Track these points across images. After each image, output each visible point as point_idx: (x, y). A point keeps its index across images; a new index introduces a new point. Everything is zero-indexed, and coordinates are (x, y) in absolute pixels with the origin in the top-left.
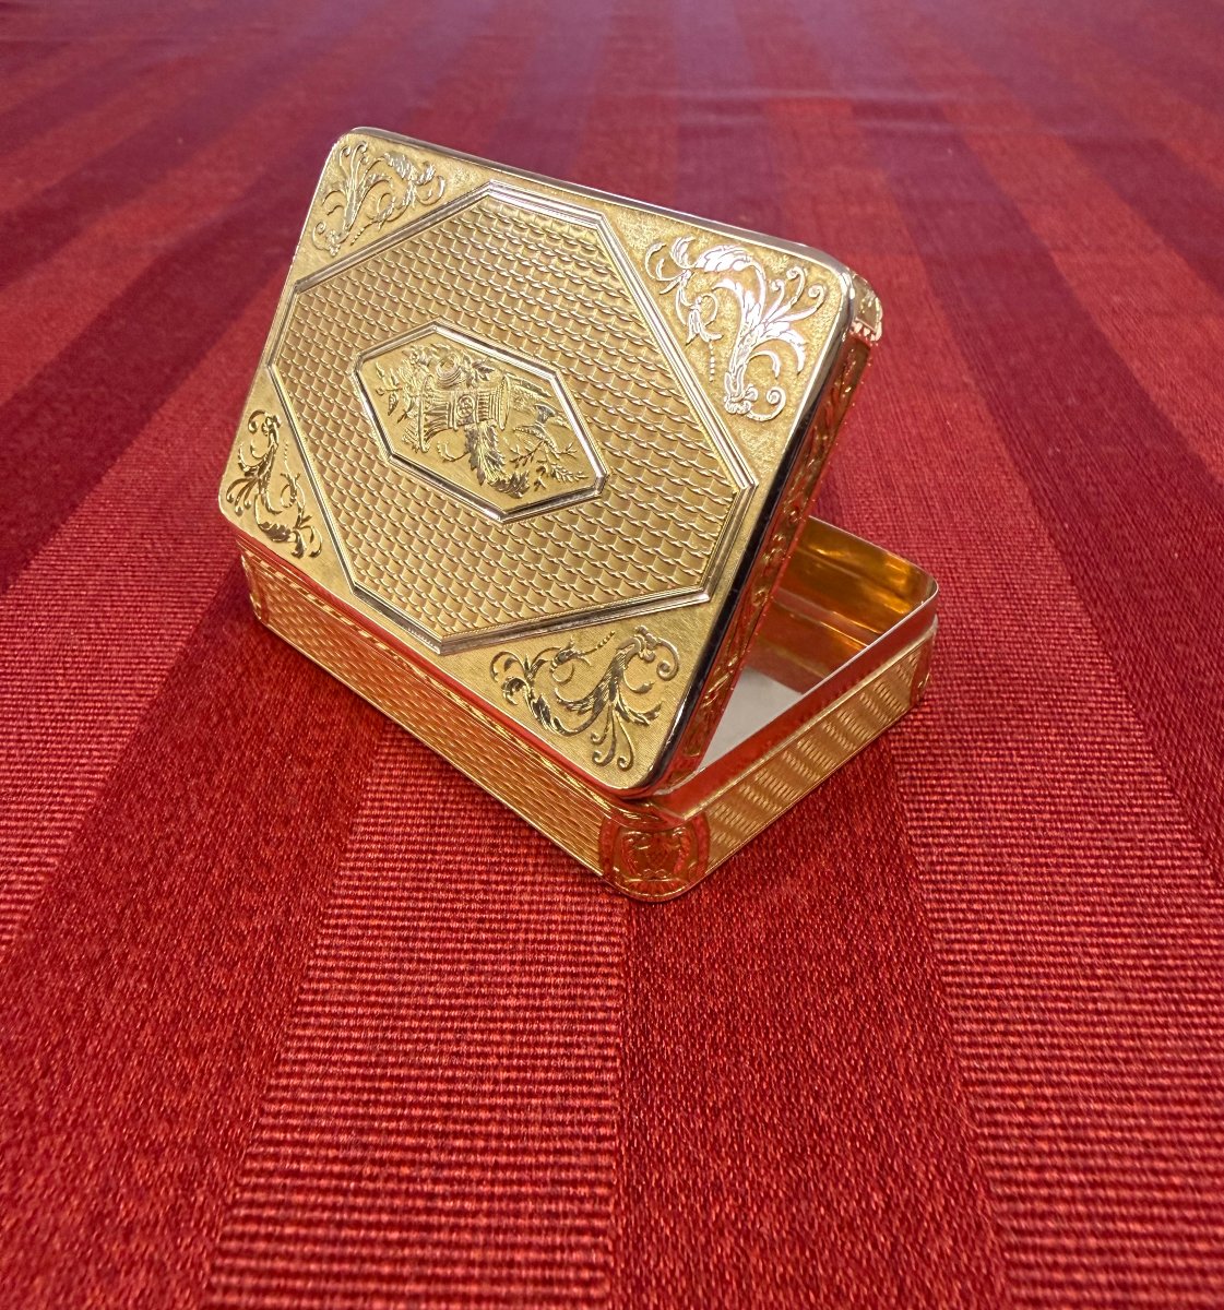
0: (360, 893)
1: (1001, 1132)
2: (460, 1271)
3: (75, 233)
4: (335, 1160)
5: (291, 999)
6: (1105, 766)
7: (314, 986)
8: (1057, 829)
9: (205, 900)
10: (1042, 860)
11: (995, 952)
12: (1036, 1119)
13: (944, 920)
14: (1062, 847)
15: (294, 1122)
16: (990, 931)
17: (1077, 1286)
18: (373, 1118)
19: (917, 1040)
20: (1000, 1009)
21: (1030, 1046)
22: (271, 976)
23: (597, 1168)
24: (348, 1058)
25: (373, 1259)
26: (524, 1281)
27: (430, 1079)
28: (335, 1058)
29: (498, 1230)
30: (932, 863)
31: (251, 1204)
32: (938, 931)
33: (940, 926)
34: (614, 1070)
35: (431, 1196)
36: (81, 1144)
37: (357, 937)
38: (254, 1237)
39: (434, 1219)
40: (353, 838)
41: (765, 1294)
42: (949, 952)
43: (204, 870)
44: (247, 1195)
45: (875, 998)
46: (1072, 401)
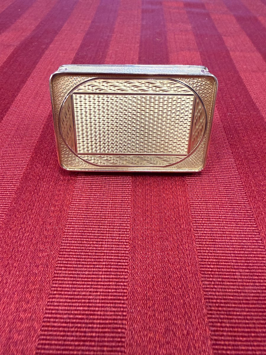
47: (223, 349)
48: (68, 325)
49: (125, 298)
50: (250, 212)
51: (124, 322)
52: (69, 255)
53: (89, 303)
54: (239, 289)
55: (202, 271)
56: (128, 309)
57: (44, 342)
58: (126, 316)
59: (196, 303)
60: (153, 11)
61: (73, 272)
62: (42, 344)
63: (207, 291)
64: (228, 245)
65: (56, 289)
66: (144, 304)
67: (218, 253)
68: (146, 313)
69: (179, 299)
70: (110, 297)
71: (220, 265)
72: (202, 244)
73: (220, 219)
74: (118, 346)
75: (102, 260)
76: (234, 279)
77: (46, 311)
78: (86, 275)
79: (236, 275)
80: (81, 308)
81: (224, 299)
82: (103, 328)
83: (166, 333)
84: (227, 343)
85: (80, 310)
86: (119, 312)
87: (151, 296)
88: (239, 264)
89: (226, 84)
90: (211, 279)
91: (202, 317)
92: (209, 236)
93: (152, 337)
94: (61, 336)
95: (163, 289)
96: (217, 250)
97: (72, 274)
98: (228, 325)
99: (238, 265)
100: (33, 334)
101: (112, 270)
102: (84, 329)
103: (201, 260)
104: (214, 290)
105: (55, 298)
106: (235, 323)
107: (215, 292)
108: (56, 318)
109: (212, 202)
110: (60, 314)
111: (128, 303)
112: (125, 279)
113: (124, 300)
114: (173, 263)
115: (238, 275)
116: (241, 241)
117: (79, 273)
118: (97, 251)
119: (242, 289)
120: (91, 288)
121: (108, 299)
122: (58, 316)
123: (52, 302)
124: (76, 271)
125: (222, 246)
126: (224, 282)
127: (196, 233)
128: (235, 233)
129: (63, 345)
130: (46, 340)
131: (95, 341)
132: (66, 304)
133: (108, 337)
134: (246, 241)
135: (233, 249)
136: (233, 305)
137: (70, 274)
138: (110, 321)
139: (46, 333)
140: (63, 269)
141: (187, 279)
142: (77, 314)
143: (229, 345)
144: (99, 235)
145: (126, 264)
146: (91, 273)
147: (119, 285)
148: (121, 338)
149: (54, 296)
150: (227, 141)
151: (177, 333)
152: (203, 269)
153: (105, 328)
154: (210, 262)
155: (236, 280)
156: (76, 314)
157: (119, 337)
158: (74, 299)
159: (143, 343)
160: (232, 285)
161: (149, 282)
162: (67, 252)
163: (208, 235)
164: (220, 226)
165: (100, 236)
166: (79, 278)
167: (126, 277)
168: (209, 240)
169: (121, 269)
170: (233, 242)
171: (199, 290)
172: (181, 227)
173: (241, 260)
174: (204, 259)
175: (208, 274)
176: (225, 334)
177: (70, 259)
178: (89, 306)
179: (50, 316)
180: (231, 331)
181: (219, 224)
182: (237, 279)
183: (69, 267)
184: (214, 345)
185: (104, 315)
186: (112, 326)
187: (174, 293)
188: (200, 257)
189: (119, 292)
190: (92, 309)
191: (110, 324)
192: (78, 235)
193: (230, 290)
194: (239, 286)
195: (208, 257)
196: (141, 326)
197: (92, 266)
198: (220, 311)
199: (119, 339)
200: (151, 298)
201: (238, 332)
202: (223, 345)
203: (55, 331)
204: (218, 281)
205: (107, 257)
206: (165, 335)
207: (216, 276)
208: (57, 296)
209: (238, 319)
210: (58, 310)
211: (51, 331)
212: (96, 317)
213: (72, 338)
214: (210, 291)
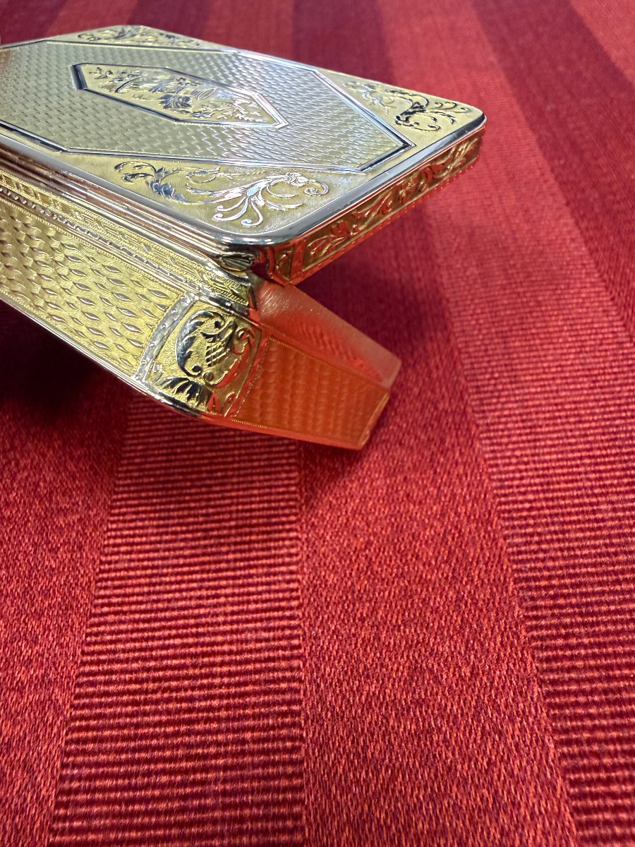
0: (132, 488)
1: (540, 614)
2: (213, 750)
4: (130, 682)
5: (94, 570)
6: (594, 340)
7: (109, 558)
8: (565, 390)
9: (37, 506)
10: (557, 414)
11: (530, 485)
12: (561, 601)
13: (497, 465)
14: (570, 403)
15: (103, 657)
16: (526, 470)
17: (591, 717)
18: (152, 649)
19: (484, 554)
20: (535, 525)
21: (555, 550)
22: (81, 554)
23: (291, 669)
24: (133, 607)
25: (159, 748)
26: (252, 753)
27: (185, 617)
28: (125, 608)
29: (234, 719)
30: (487, 424)
31: (82, 718)
32: (493, 473)
33: (495, 470)
34: (298, 598)
35: (191, 699)
37: (132, 521)
38: (86, 741)
39: (194, 715)
41: (400, 746)
42: (501, 487)
44: (79, 712)
45: (456, 527)
46: (561, 69)
47: (577, 704)
48: (145, 686)
49: (295, 603)
50: (628, 345)
51: (295, 663)
52: (137, 513)
53: (197, 626)
54: (612, 545)
55: (504, 512)
56: (303, 630)
57: (83, 734)
58: (299, 647)
59: (492, 594)
61: (151, 555)
62: (78, 741)
63: (522, 561)
64: (574, 437)
65: (106, 601)
66: (347, 611)
67: (545, 461)
68: (354, 635)
69: (444, 589)
70: (252, 607)
71: (554, 491)
72: (500, 444)
73: (544, 373)
74: (284, 726)
75: (227, 516)
76: (597, 521)
77: (85, 659)
78: (185, 557)
79: (600, 511)
80: (178, 641)
81: (570, 576)
82: (238, 684)
83: (412, 678)
84: (586, 687)
85: (175, 647)
86: (280, 639)
87: (365, 591)
88: (608, 482)
89: (538, 36)
90: (530, 530)
91: (510, 628)
92: (517, 422)
93: (374, 693)
94: (127, 715)
95: (398, 568)
96: (544, 454)
97: (149, 559)
98: (586, 641)
99: (604, 486)
100: (51, 718)
101: (254, 538)
102: (189, 693)
103: (499, 484)
104: (541, 555)
105: (105, 623)
106: (607, 633)
107: (543, 560)
108: (112, 672)
109: (521, 333)
110: (119, 661)
111: (303, 614)
112: (290, 555)
113: (291, 608)
114: (420, 502)
115: (606, 511)
116: (608, 423)
117: (167, 554)
118: (211, 496)
119: (619, 545)
120: (200, 588)
121: (248, 612)
122: (117, 667)
123: (96, 634)
124: (157, 550)
125: (556, 442)
126: (568, 531)
127: (480, 418)
128: (591, 404)
129: (135, 738)
130: (87, 728)
131: (219, 720)
132: (135, 635)
133: (255, 705)
134: (623, 421)
135: (588, 446)
136: (598, 589)
137: (143, 560)
138: (258, 666)
139: (86, 712)
140: (123, 549)
141: (461, 535)
142: (167, 657)
143: (592, 692)
144: (214, 454)
145: (293, 518)
146: (199, 551)
147: (275, 574)
148: (289, 703)
149: (102, 619)
150: (550, 177)
151: (445, 676)
152: (507, 507)
153: (245, 684)
154: (523, 485)
155: (602, 524)
156: (163, 658)
157: (284, 703)
158: (156, 620)
159: (350, 712)
160: (590, 538)
161: (358, 556)
162: (131, 506)
163: (514, 419)
164: (546, 392)
165: (217, 457)
166: (168, 567)
167: (293, 551)
168: (518, 432)
169: (280, 531)
170: (585, 429)
171: (499, 562)
172: (436, 408)
173: (613, 470)
174: (507, 480)
175: (520, 518)
176: (580, 663)
177: (140, 524)
178: (197, 635)
179: (94, 668)
180: (594, 656)
181: (544, 386)
182: (603, 520)
183: (137, 544)
184: (549, 694)
185: (240, 652)
186: (263, 676)
187: (429, 577)
188: (495, 477)
189: (277, 591)
190: (207, 639)
191: (257, 672)
193: (586, 552)
194: (610, 536)
195: (518, 475)
196: (343, 668)
197: (199, 534)
198: (561, 607)
199: (285, 708)
200: (365, 596)
201: (616, 655)
202: (576, 694)
203: (110, 705)
204: (550, 532)
205: (240, 507)
206: (411, 685)
207: (544, 520)
208: (110, 618)
209: (615, 623)
210: (114, 652)
211: (100, 705)
212: (219, 659)
213: (157, 718)
214: (528, 561)
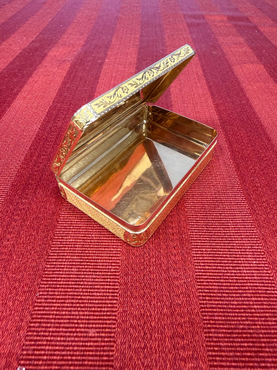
3: (46, 55)
36: (163, 357)
40: (193, 252)
43: (159, 264)
60: (198, 25)
101: (262, 299)
105: (211, 332)
108: (222, 356)
117: (227, 303)
118: (237, 278)
120: (247, 320)
121: (271, 333)
123: (210, 337)
124: (223, 301)
132: (226, 340)
137: (218, 304)
192: (209, 260)
